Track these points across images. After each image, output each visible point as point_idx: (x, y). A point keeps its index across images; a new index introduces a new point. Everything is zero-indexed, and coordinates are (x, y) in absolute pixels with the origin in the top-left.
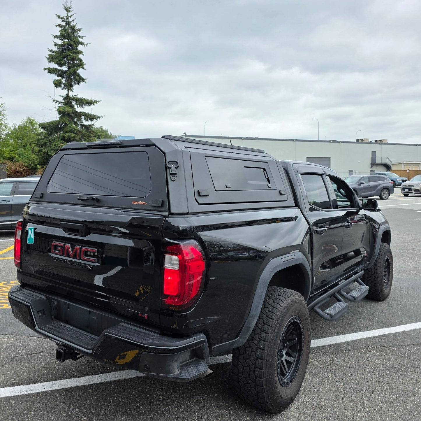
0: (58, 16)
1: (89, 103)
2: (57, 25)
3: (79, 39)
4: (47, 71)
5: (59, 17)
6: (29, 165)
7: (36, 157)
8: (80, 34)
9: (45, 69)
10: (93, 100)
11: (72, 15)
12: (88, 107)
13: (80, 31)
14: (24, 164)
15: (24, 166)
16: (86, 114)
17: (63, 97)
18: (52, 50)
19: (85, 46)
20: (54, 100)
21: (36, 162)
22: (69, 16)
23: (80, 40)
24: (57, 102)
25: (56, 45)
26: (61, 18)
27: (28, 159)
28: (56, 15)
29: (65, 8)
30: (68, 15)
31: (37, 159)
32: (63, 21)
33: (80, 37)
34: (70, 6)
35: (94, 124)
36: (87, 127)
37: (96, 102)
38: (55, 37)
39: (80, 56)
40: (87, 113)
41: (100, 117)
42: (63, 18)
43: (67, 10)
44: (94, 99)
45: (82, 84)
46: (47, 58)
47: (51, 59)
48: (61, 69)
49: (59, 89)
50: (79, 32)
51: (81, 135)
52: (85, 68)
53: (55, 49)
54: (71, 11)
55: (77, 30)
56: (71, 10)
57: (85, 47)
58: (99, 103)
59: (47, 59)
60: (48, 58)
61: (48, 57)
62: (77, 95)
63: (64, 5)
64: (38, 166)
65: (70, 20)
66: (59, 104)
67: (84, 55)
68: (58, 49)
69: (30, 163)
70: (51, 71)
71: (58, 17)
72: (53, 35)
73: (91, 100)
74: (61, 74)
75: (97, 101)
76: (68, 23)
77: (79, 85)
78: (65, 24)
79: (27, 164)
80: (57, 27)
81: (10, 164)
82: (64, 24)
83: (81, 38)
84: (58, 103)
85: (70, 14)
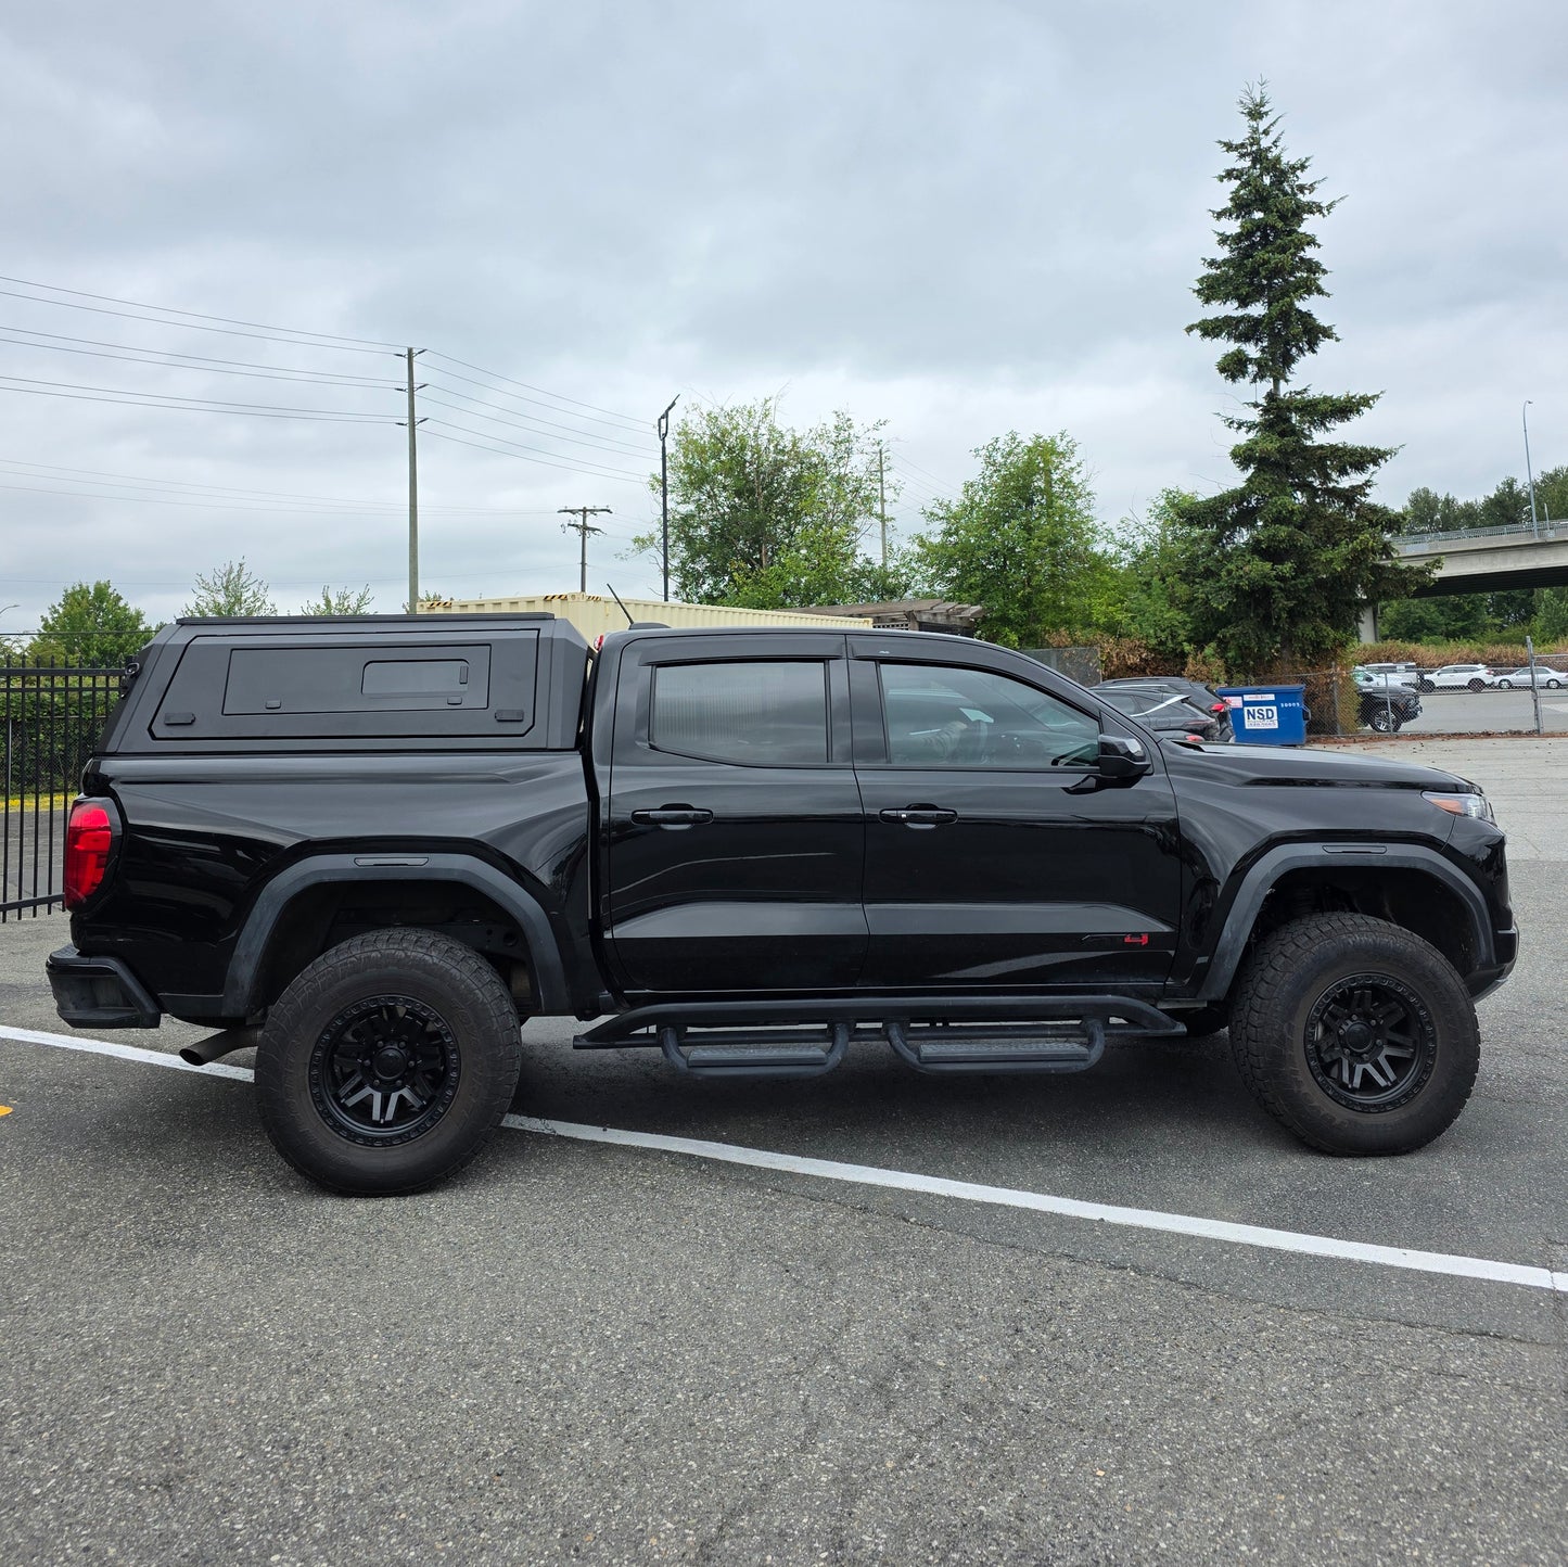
0: (1225, 144)
1: (1345, 409)
2: (1224, 174)
3: (1300, 196)
4: (1197, 333)
5: (1229, 147)
6: (1161, 643)
7: (1182, 616)
8: (1304, 178)
9: (1190, 329)
10: (1353, 397)
11: (1269, 127)
12: (1343, 424)
13: (1303, 167)
14: (1144, 642)
15: (1146, 648)
16: (1339, 449)
17: (1256, 405)
18: (1213, 260)
19: (1325, 212)
20: (1232, 423)
21: (1182, 634)
22: (1261, 130)
23: (1305, 198)
24: (1240, 425)
25: (1224, 240)
26: (1236, 148)
27: (1156, 624)
28: (1220, 142)
29: (1245, 111)
30: (1255, 130)
31: (1185, 623)
32: (1242, 156)
33: (1302, 188)
34: (1263, 98)
35: (1369, 481)
36: (1345, 495)
37: (1366, 401)
38: (1219, 215)
39: (1309, 253)
40: (1341, 445)
41: (1386, 453)
42: (1242, 145)
43: (1255, 113)
44: (1358, 391)
45: (1325, 345)
46: (1194, 291)
47: (1210, 290)
48: (1243, 317)
49: (1244, 382)
50: (1298, 173)
51: (1325, 526)
52: (1326, 291)
53: (1224, 253)
54: (1266, 113)
55: (1294, 169)
56: (1263, 110)
57: (1324, 216)
58: (1377, 404)
59: (1196, 294)
60: (1199, 292)
61: (1197, 286)
62: (1305, 390)
63: (1242, 102)
64: (1187, 647)
65: (1265, 142)
66: (1247, 432)
67: (1319, 246)
68: (1231, 251)
69: (1163, 637)
70: (1210, 329)
71: (1225, 149)
72: (1213, 212)
73: (1349, 399)
74: (1246, 330)
75: (1370, 399)
76: (1259, 157)
77: (1314, 352)
78: (1249, 164)
79: (1153, 642)
80: (1222, 181)
81: (1109, 644)
82: (1246, 163)
83: (1307, 192)
84: (1244, 429)
85: (1263, 124)
